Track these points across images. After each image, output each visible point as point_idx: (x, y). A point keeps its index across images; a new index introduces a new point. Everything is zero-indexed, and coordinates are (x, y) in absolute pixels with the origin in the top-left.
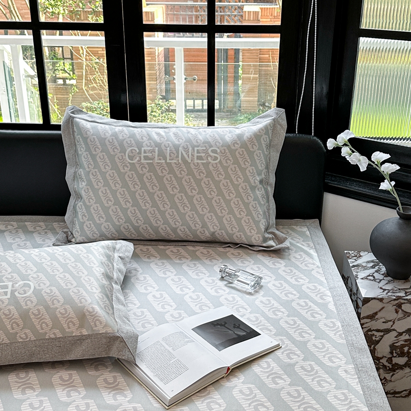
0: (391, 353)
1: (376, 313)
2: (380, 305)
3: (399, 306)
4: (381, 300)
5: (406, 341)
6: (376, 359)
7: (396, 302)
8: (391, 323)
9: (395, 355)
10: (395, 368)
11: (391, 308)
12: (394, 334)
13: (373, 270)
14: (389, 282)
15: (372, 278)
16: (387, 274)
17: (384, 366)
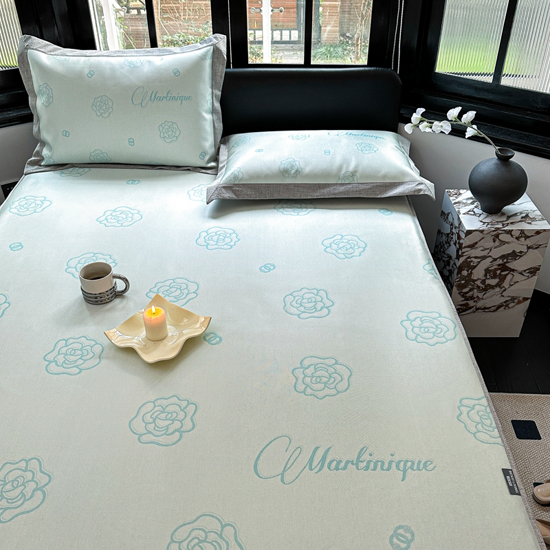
0: (486, 275)
1: (476, 243)
3: (497, 236)
4: (482, 231)
5: (499, 265)
6: (472, 281)
7: (495, 233)
8: (488, 251)
9: (488, 277)
10: (488, 288)
11: (490, 239)
12: (490, 259)
13: (474, 206)
14: (488, 216)
15: (472, 213)
17: (478, 287)
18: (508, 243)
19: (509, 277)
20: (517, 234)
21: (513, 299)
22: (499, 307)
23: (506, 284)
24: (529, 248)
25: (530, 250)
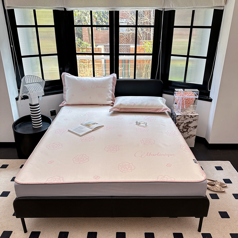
0: (183, 128)
1: (180, 119)
2: (181, 117)
3: (185, 117)
5: (186, 125)
6: (180, 130)
8: (183, 121)
10: (184, 132)
12: (184, 124)
17: (181, 131)
18: (188, 119)
19: (189, 129)
20: (190, 116)
21: (191, 135)
22: (188, 138)
23: (189, 131)
24: (193, 120)
25: (194, 121)
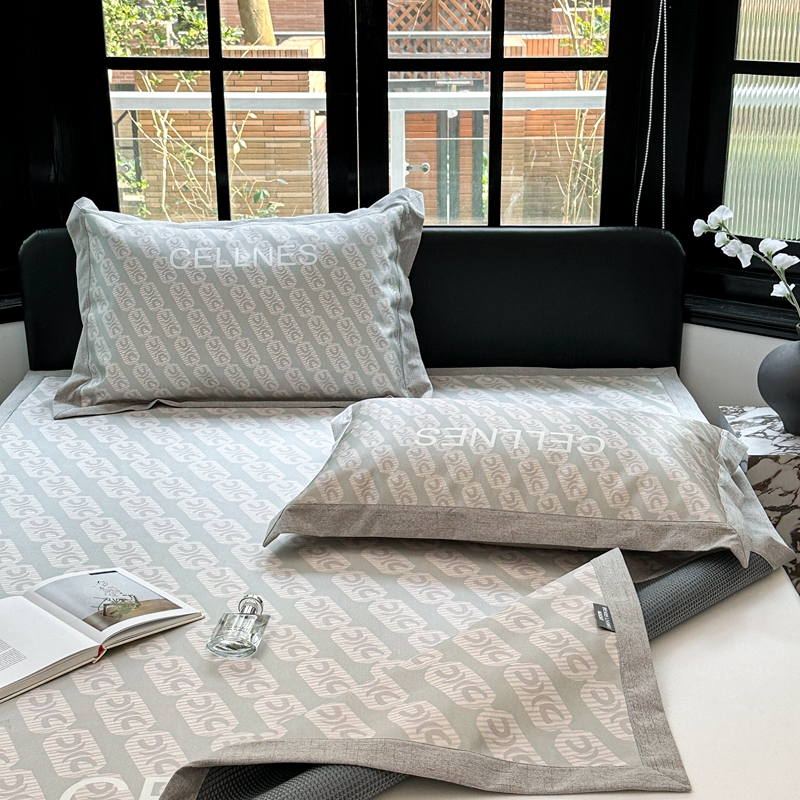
1: (769, 481)
2: (775, 467)
4: (776, 459)
7: (799, 461)
8: (792, 496)
11: (792, 473)
13: (765, 427)
14: (788, 439)
15: (762, 435)
16: (786, 430)
